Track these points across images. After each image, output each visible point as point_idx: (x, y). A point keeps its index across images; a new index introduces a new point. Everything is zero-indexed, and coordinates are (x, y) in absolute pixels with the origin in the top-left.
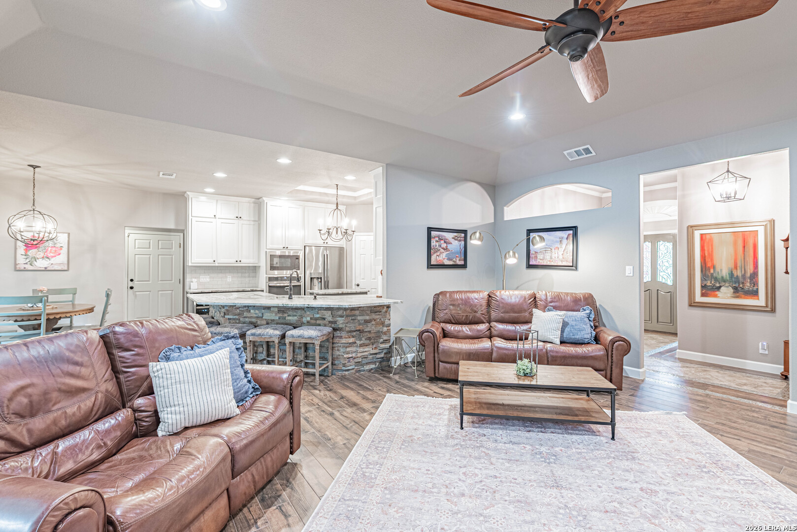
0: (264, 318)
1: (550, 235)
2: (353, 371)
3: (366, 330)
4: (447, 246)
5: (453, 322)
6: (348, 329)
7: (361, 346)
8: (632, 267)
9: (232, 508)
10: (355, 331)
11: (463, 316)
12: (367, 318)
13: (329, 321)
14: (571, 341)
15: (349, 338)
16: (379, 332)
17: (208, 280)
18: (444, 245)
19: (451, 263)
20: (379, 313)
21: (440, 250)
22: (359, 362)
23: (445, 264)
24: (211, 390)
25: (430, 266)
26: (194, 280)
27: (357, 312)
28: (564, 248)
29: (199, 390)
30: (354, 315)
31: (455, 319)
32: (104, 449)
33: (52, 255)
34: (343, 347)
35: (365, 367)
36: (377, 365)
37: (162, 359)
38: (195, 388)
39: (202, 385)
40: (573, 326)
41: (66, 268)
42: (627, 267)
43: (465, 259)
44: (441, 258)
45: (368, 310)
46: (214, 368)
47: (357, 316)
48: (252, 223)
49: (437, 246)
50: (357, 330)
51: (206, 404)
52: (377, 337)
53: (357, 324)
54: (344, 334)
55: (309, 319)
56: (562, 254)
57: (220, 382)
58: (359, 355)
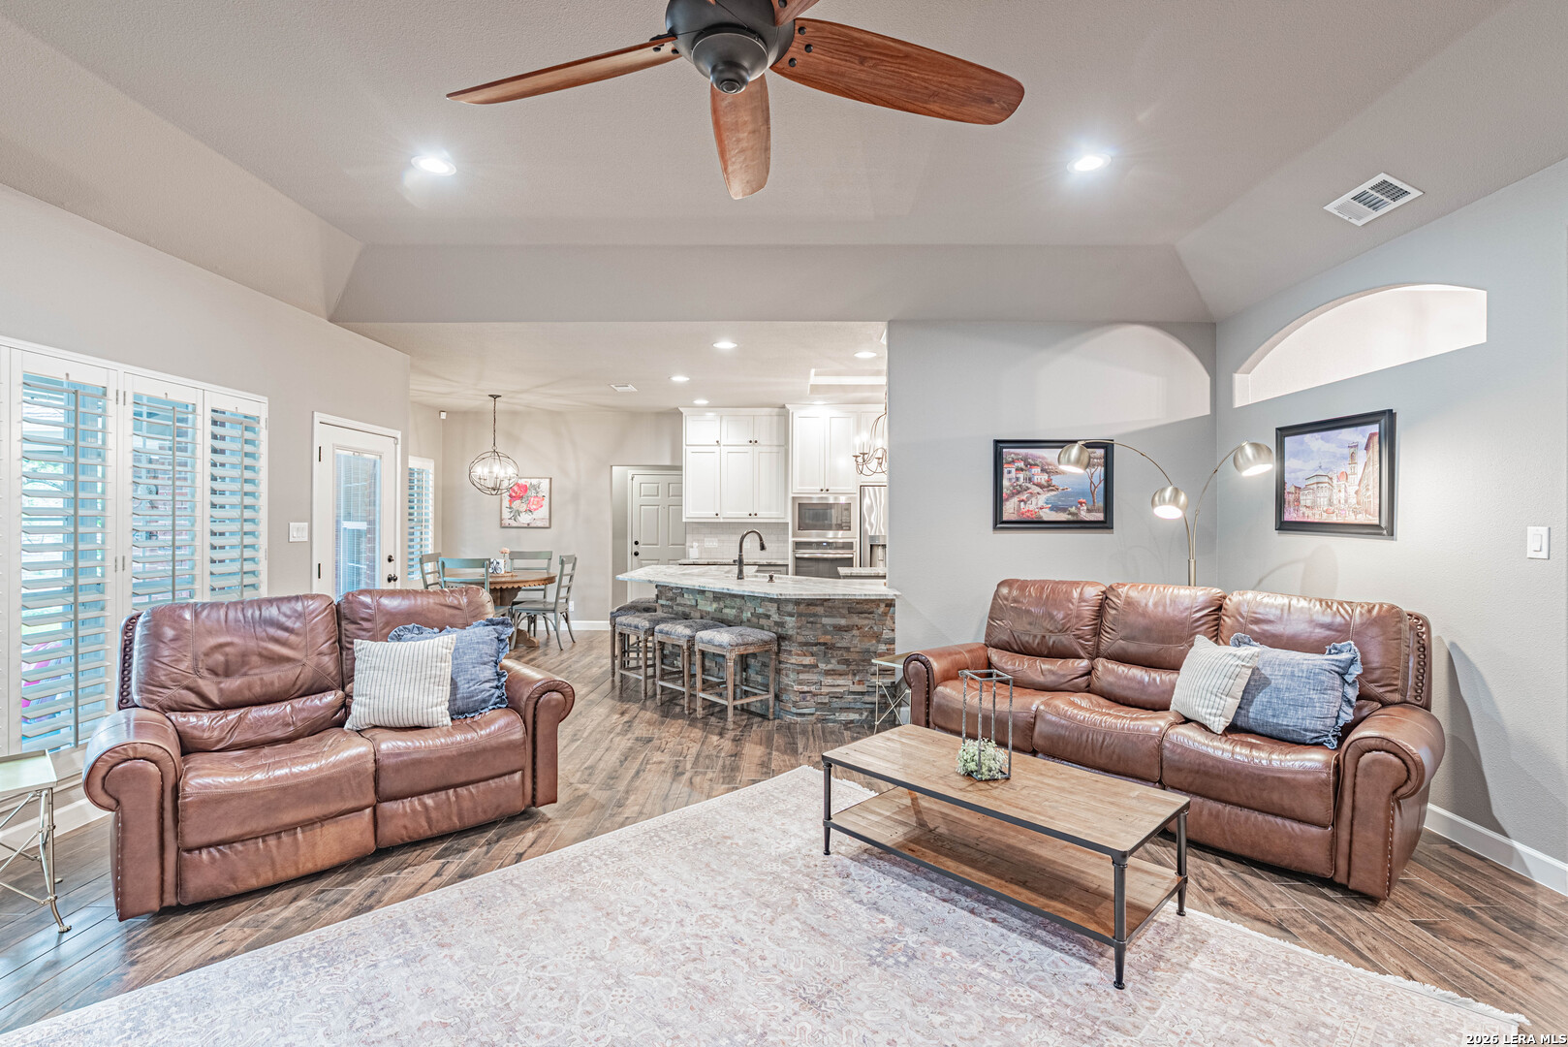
0: (699, 607)
1: (1327, 441)
2: (813, 718)
3: (839, 645)
4: (1049, 480)
5: (1016, 648)
6: (801, 639)
7: (827, 673)
8: (1546, 528)
9: (379, 839)
10: (816, 645)
11: (1035, 636)
12: (843, 622)
13: (775, 622)
14: (1268, 730)
15: (805, 655)
16: (868, 651)
17: (716, 544)
18: (1043, 478)
19: (1063, 517)
20: (866, 615)
21: (1028, 488)
22: (825, 704)
23: (1045, 519)
24: (407, 685)
25: (1000, 523)
26: (695, 544)
27: (820, 610)
28: (1359, 476)
29: (393, 682)
30: (815, 615)
31: (1019, 642)
32: (292, 728)
33: (534, 507)
34: (794, 670)
35: (837, 714)
36: (864, 717)
37: (392, 639)
38: (389, 679)
39: (399, 677)
40: (1278, 690)
41: (547, 525)
42: (1531, 530)
43: (1108, 508)
44: (1031, 507)
45: (842, 608)
46: (420, 658)
47: (821, 616)
48: (775, 449)
49: (1022, 480)
50: (820, 644)
51: (396, 701)
52: (863, 661)
53: (819, 632)
54: (795, 649)
55: (749, 615)
56: (1356, 493)
57: (423, 677)
58: (825, 690)
